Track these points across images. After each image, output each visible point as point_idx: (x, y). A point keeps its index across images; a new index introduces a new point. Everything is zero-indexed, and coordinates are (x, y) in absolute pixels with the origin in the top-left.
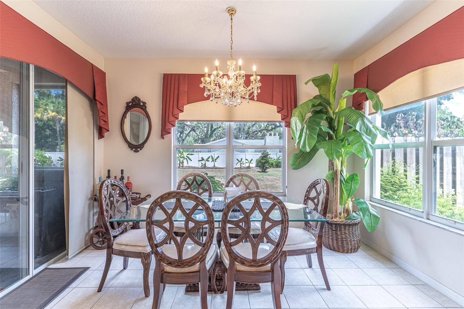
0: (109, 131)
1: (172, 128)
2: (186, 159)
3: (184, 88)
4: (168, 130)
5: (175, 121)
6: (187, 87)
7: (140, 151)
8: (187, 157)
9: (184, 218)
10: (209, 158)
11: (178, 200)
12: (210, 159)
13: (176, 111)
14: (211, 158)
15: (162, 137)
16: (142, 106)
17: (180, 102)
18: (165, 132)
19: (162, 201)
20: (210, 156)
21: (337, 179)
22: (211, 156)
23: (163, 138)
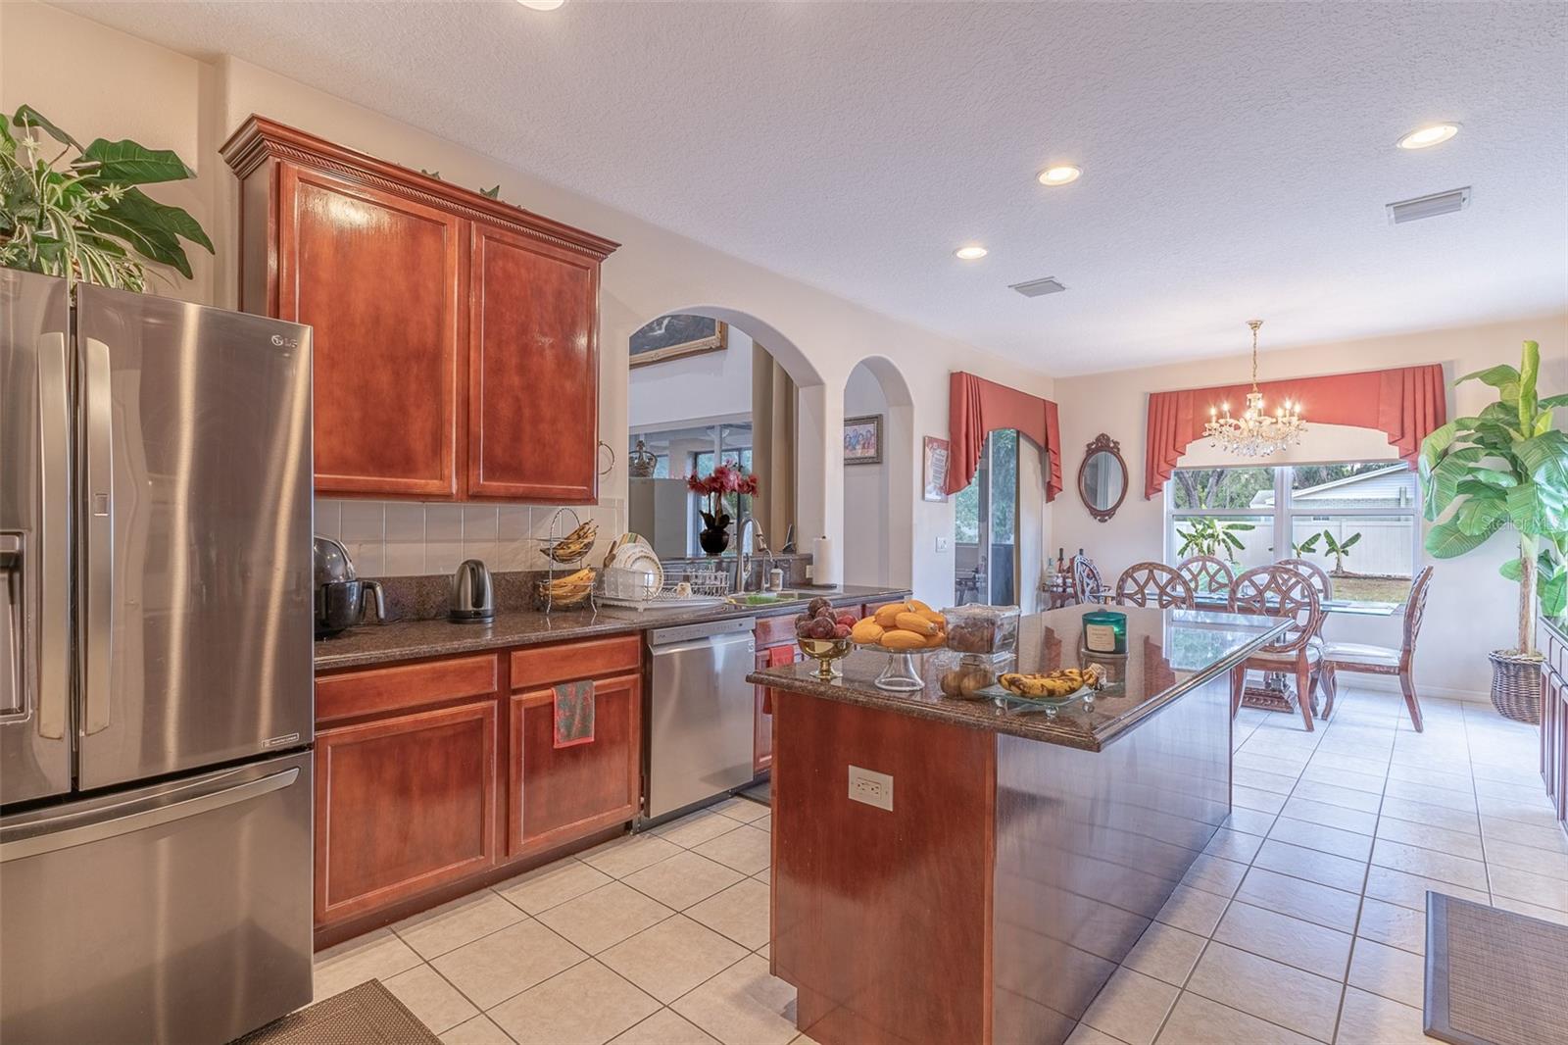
0: (1061, 490)
1: (1165, 483)
2: (1224, 541)
3: (1186, 415)
4: (1157, 487)
5: (1168, 471)
6: (1191, 411)
7: (1109, 521)
8: (1225, 537)
9: (1158, 591)
10: (1316, 538)
11: (1151, 571)
12: (1321, 545)
13: (1171, 454)
14: (1323, 539)
15: (1147, 497)
16: (1112, 448)
17: (1179, 439)
18: (1152, 488)
19: (1133, 572)
20: (1319, 535)
21: (1527, 577)
22: (1327, 534)
23: (1149, 499)
